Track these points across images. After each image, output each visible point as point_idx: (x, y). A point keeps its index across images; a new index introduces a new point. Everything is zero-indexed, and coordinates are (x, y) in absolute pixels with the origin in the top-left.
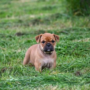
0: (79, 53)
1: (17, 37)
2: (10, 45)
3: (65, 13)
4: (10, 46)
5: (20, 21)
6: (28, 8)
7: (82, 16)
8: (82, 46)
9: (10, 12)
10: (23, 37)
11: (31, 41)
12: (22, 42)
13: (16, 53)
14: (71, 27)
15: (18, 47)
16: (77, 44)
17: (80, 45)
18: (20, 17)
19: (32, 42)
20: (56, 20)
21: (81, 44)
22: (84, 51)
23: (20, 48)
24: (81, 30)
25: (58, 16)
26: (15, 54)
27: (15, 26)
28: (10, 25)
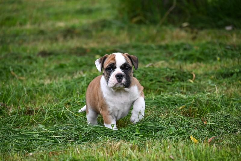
0: (148, 86)
1: (41, 59)
2: (30, 72)
3: (117, 18)
4: (32, 73)
5: (42, 32)
6: (51, 10)
7: (145, 24)
8: (152, 74)
9: (24, 17)
10: (50, 59)
11: (65, 65)
12: (49, 67)
13: (45, 86)
14: (128, 42)
15: (45, 75)
16: (145, 71)
17: (149, 73)
18: (39, 25)
19: (67, 67)
20: (102, 31)
21: (152, 72)
22: (157, 83)
23: (48, 77)
24: (146, 48)
25: (105, 25)
26: (43, 87)
27: (34, 40)
28: (25, 38)
